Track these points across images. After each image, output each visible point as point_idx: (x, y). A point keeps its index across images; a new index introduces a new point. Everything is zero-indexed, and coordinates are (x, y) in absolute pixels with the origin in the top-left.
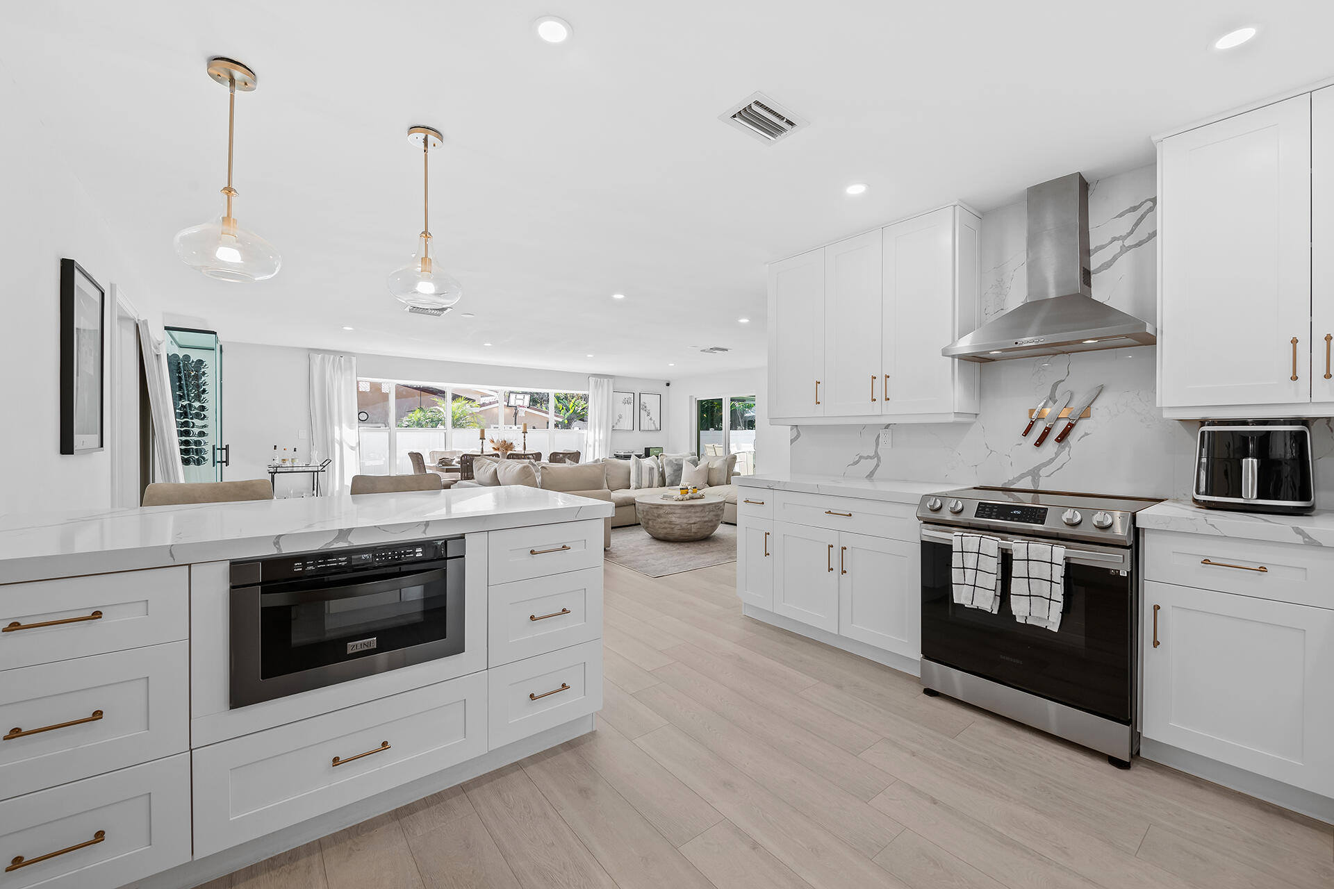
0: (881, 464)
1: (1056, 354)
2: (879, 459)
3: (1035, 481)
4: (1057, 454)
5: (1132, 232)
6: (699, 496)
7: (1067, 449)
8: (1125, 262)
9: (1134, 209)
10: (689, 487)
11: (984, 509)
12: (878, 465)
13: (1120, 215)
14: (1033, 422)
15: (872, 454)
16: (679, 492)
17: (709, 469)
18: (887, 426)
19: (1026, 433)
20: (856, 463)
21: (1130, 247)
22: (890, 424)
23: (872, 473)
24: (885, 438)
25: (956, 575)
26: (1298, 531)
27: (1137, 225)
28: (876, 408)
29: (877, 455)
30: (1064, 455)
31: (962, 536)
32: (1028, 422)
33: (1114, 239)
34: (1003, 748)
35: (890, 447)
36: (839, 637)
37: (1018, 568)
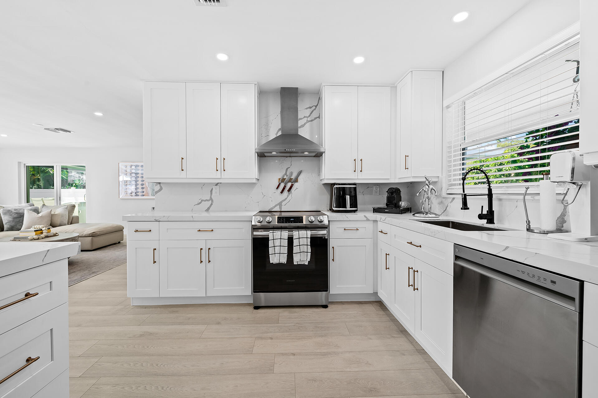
0: (213, 204)
1: (287, 157)
2: (212, 201)
3: (280, 208)
4: (288, 196)
5: (310, 116)
6: (52, 235)
7: (291, 194)
8: (308, 125)
9: (310, 108)
10: (43, 229)
11: (280, 220)
12: (212, 204)
13: (307, 109)
14: (280, 183)
15: (209, 198)
16: (34, 233)
17: (52, 215)
18: (217, 184)
19: (277, 188)
20: (200, 203)
21: (310, 121)
22: (218, 183)
23: (208, 209)
24: (216, 190)
25: (271, 251)
26: (365, 216)
27: (311, 113)
28: (218, 175)
29: (211, 199)
30: (290, 196)
31: (273, 232)
32: (278, 184)
33: (305, 117)
34: (295, 318)
35: (219, 195)
36: (207, 297)
37: (296, 242)
